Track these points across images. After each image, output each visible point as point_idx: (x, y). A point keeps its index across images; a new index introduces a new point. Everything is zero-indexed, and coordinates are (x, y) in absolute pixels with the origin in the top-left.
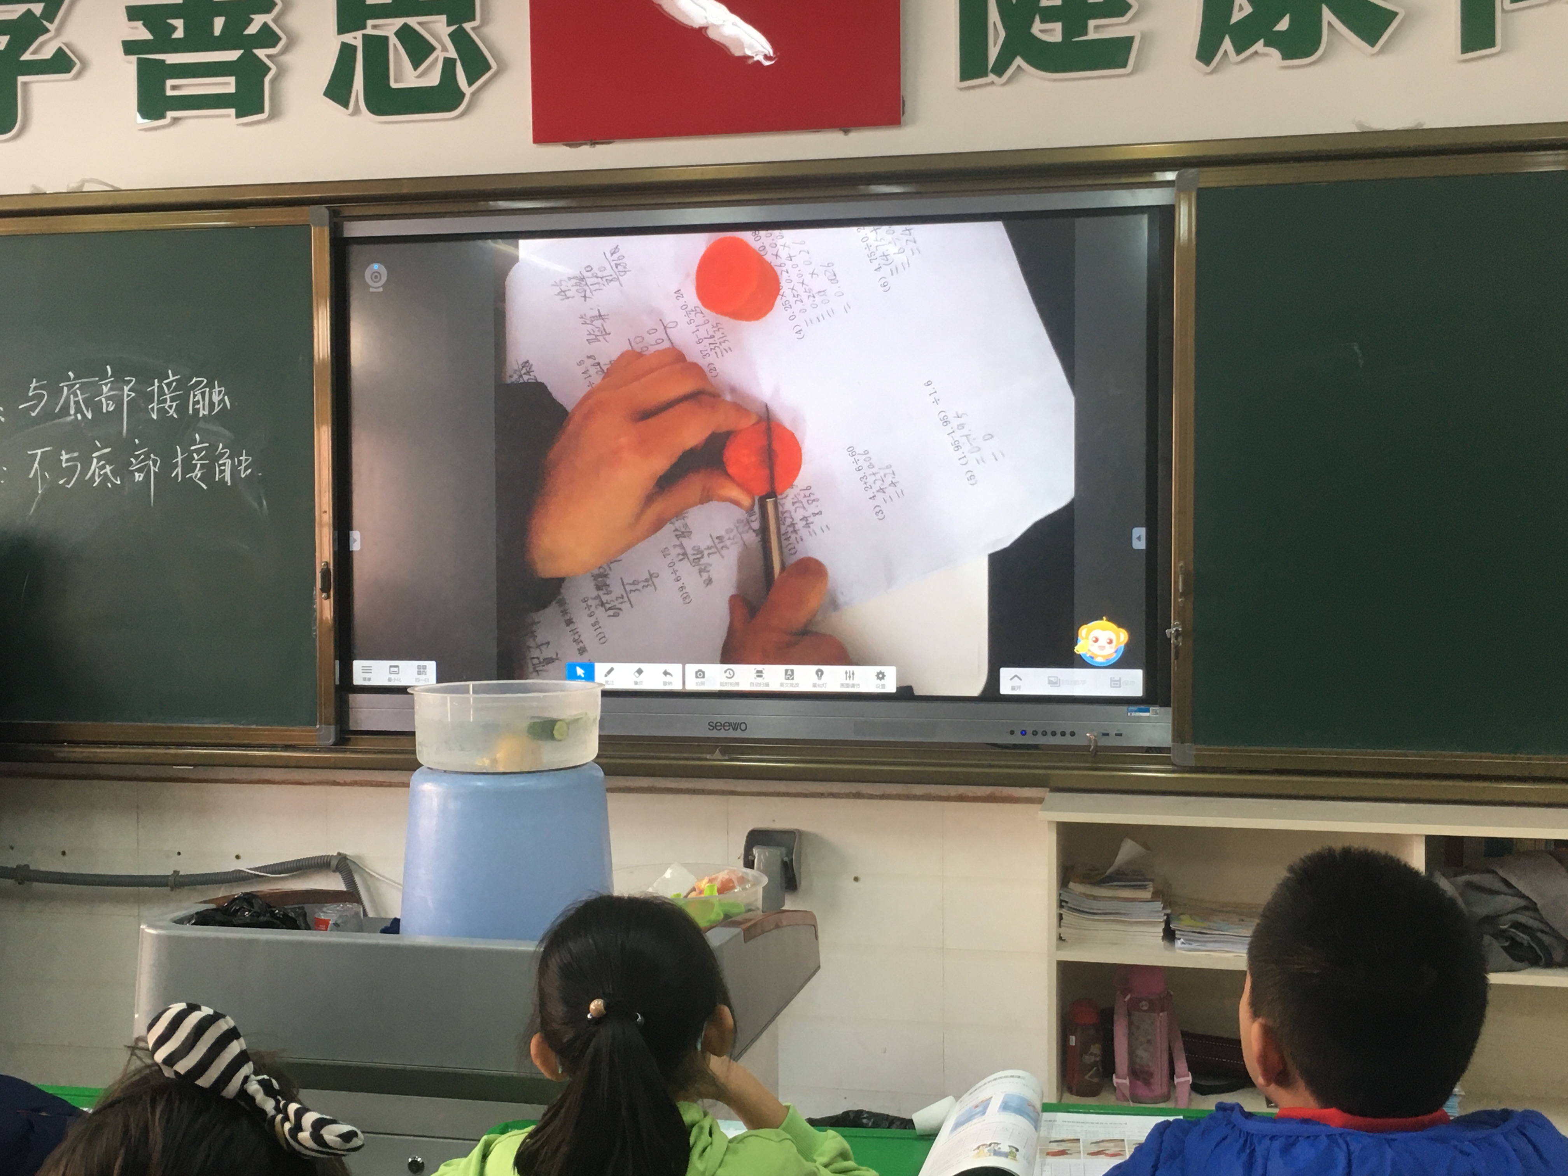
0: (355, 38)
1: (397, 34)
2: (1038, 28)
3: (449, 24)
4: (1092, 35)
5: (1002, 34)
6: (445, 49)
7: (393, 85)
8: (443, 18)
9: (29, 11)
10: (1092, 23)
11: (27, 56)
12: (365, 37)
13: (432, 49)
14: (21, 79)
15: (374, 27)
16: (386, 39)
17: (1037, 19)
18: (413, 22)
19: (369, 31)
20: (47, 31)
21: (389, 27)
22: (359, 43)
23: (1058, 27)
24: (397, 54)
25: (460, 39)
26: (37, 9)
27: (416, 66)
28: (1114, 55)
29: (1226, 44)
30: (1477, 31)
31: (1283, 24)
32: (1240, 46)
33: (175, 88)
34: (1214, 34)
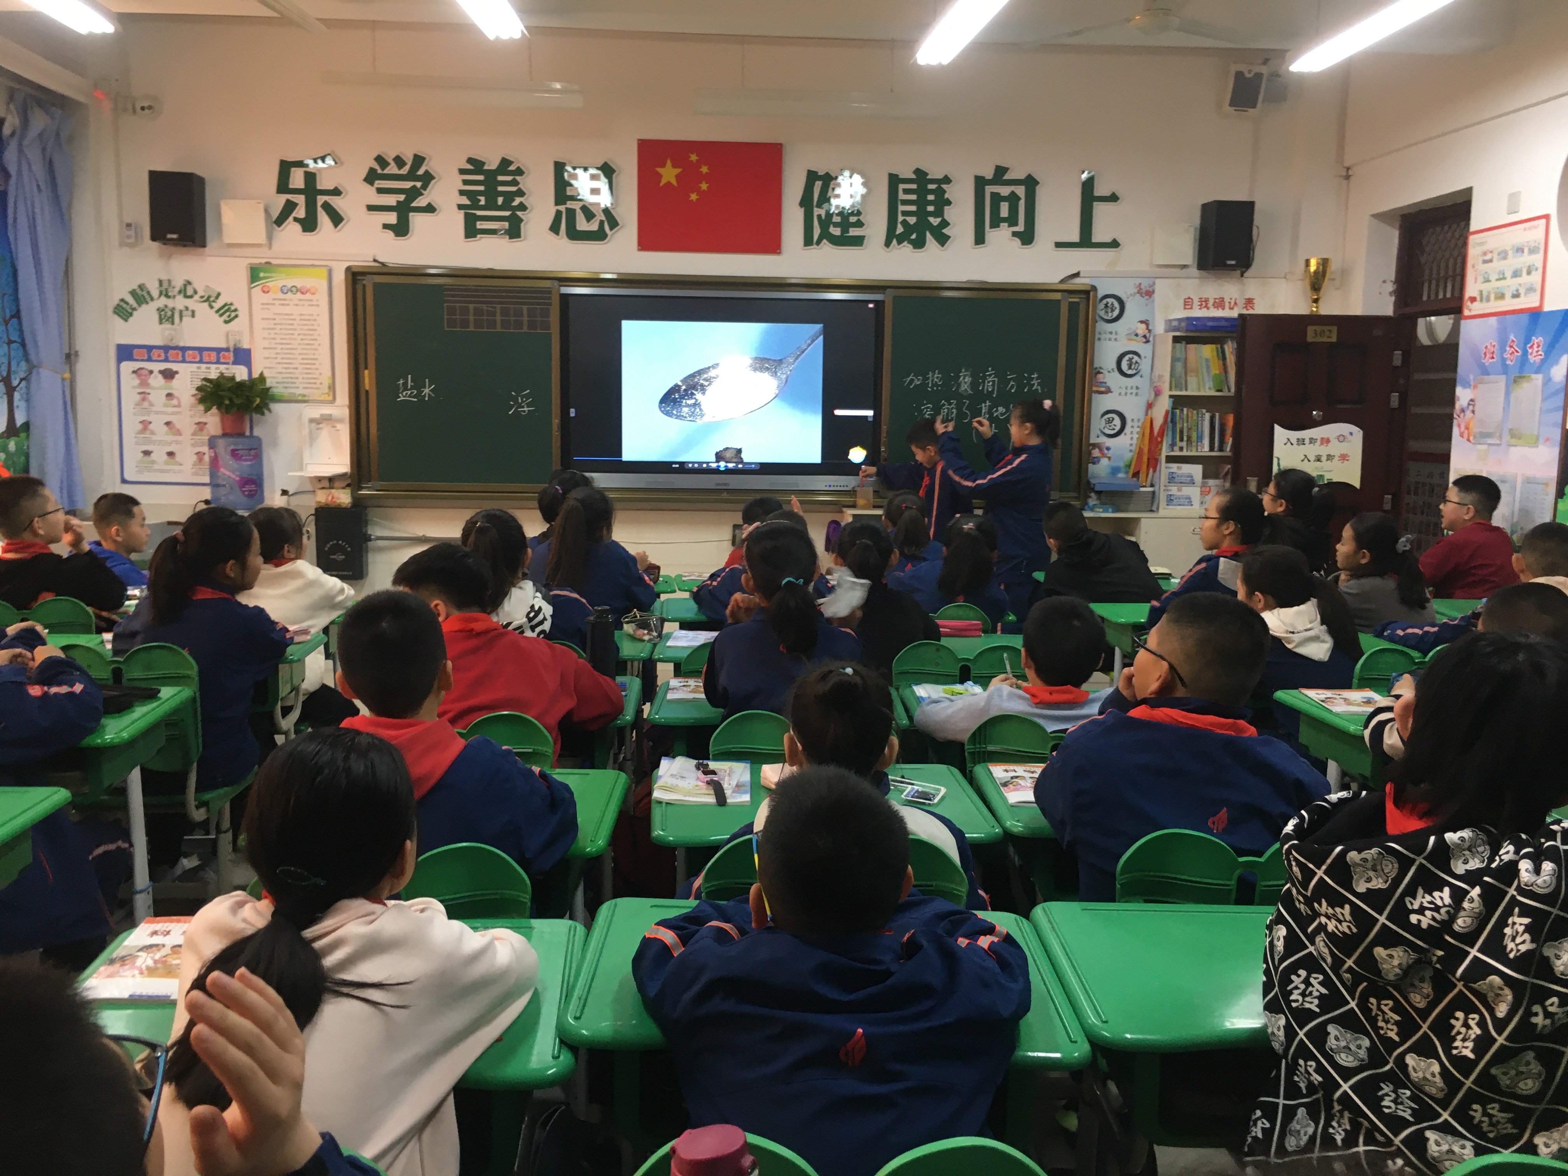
0: (562, 208)
1: (580, 208)
2: (831, 230)
4: (851, 234)
5: (819, 231)
7: (578, 228)
9: (414, 186)
10: (851, 229)
11: (413, 205)
12: (567, 209)
13: (595, 216)
14: (411, 214)
15: (569, 204)
16: (575, 210)
17: (831, 227)
18: (587, 204)
19: (567, 206)
20: (422, 194)
21: (576, 205)
22: (564, 211)
23: (839, 230)
24: (581, 217)
25: (606, 213)
26: (419, 184)
27: (588, 222)
28: (858, 241)
29: (895, 241)
30: (980, 239)
31: (914, 236)
32: (899, 243)
33: (480, 225)
34: (890, 238)
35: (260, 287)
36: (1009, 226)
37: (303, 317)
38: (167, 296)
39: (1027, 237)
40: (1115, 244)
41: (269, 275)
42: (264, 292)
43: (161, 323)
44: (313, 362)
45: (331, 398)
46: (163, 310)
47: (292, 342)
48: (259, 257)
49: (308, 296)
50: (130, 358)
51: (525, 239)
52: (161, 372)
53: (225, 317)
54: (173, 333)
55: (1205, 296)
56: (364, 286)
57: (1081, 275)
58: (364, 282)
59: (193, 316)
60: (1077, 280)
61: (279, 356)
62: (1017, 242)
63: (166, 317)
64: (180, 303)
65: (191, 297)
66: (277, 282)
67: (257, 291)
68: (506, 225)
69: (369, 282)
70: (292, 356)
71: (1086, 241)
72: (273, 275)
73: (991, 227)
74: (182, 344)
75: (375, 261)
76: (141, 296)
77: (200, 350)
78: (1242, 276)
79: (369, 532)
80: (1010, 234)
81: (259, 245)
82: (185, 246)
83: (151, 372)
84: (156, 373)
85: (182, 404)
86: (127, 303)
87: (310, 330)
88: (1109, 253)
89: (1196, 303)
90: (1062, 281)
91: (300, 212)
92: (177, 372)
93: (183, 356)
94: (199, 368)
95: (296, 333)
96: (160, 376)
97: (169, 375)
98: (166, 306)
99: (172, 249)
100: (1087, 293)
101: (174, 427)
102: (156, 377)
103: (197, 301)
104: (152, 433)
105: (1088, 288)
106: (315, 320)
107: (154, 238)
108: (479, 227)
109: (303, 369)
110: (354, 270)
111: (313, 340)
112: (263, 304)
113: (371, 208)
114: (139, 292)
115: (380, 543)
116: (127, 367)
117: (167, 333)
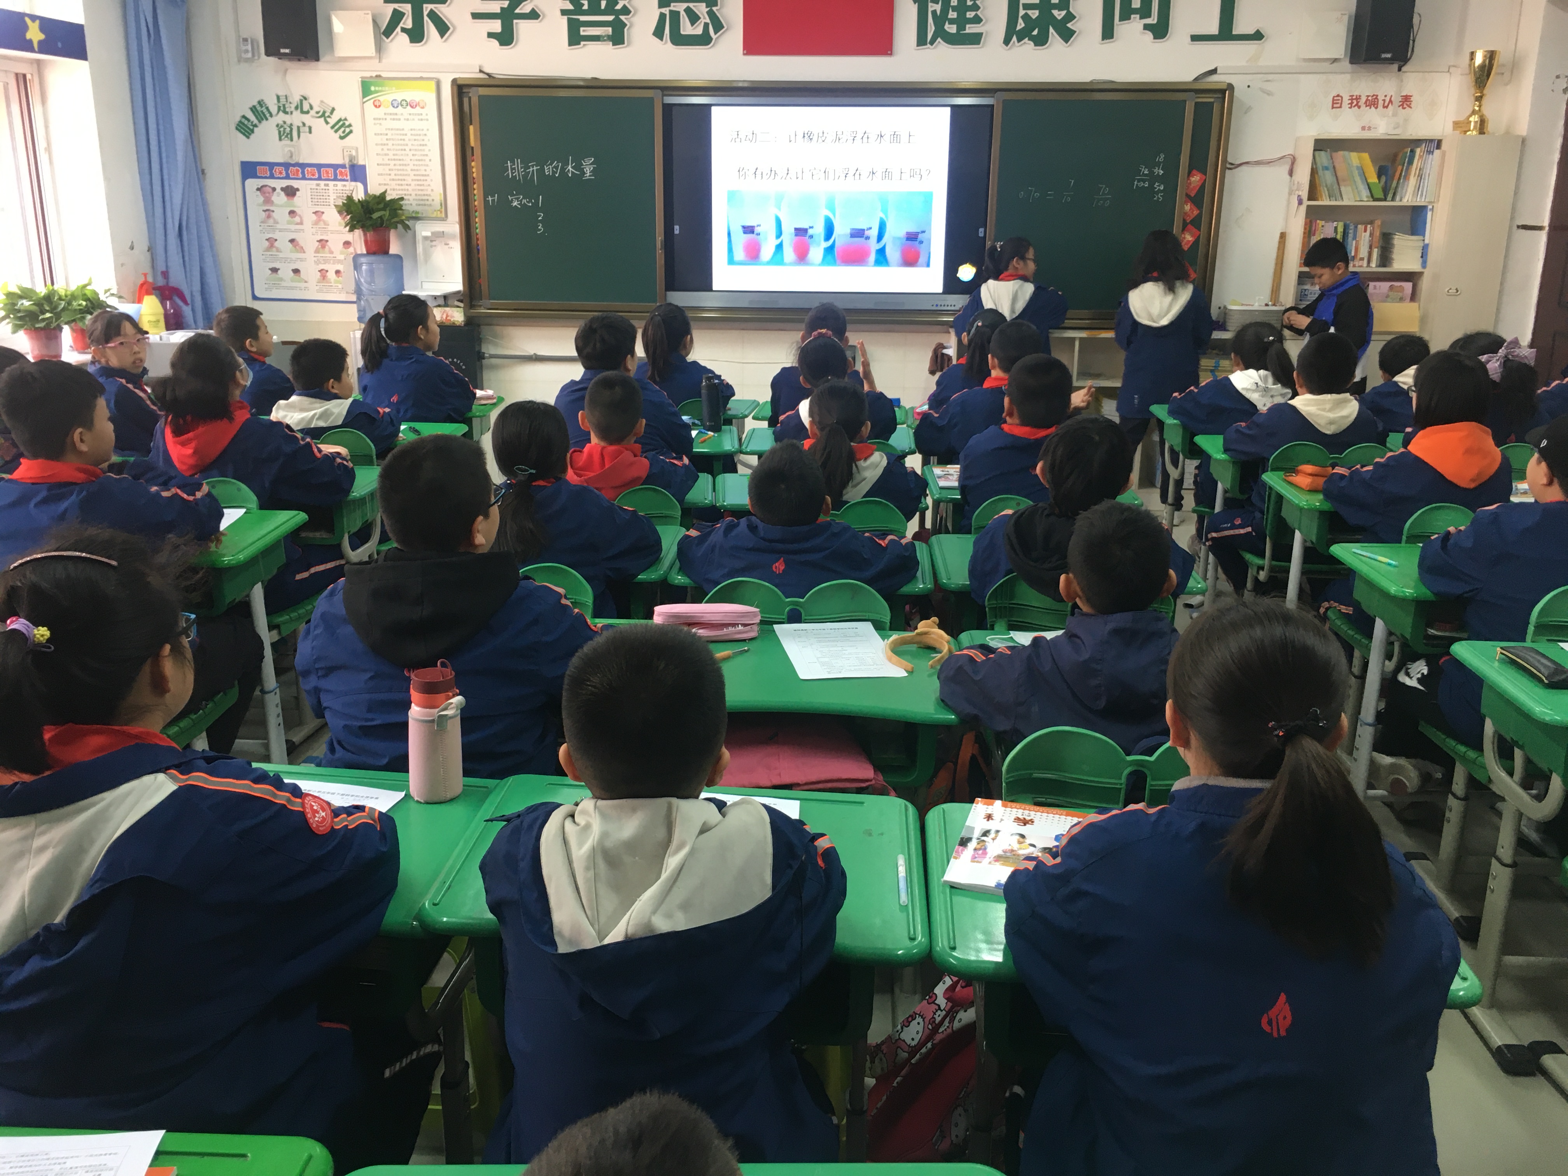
0: (666, 11)
1: (685, 10)
2: (947, 27)
3: (707, 7)
4: (967, 31)
5: (933, 28)
6: (705, 18)
7: (682, 32)
8: (704, 4)
10: (968, 26)
11: (517, 11)
12: (671, 11)
13: (699, 18)
14: (515, 21)
15: (674, 6)
16: (678, 13)
17: (947, 23)
18: (691, 5)
19: (672, 8)
21: (681, 7)
22: (668, 13)
23: (955, 26)
24: (685, 21)
25: (711, 14)
27: (692, 25)
28: (975, 39)
29: (1014, 38)
30: (1108, 33)
31: (1035, 32)
32: (1019, 40)
33: (584, 31)
34: (1011, 34)
35: (372, 100)
36: (1141, 18)
37: (413, 132)
38: (286, 112)
39: (1160, 31)
40: (1258, 36)
41: (380, 88)
42: (376, 106)
43: (280, 139)
44: (424, 178)
45: (443, 216)
46: (282, 126)
47: (404, 158)
48: (370, 69)
49: (418, 110)
50: (255, 176)
51: (628, 45)
52: (282, 189)
53: (340, 132)
54: (293, 150)
55: (1356, 93)
56: (470, 98)
57: (1218, 72)
58: (470, 95)
59: (310, 132)
60: (1214, 78)
61: (393, 173)
62: (1149, 35)
63: (285, 133)
64: (296, 118)
65: (308, 112)
66: (387, 96)
67: (369, 105)
68: (609, 30)
69: (474, 95)
70: (405, 173)
71: (1226, 33)
72: (384, 89)
73: (1121, 19)
74: (301, 161)
75: (481, 71)
76: (260, 112)
77: (319, 166)
78: (1400, 70)
79: (483, 351)
80: (1142, 27)
81: (370, 58)
82: (299, 60)
83: (274, 189)
84: (278, 190)
85: (304, 223)
86: (248, 120)
87: (421, 145)
88: (1250, 47)
89: (1346, 101)
90: (1196, 79)
91: (408, 22)
92: (298, 190)
93: (303, 173)
94: (318, 185)
95: (407, 148)
96: (282, 193)
97: (291, 192)
98: (285, 123)
99: (287, 63)
100: (1223, 92)
101: (298, 244)
102: (279, 195)
103: (313, 117)
104: (278, 250)
105: (1225, 87)
106: (425, 135)
107: (268, 54)
108: (582, 33)
109: (415, 185)
110: (459, 82)
111: (424, 155)
112: (374, 119)
113: (476, 16)
114: (259, 108)
115: (494, 361)
116: (252, 184)
117: (287, 149)
